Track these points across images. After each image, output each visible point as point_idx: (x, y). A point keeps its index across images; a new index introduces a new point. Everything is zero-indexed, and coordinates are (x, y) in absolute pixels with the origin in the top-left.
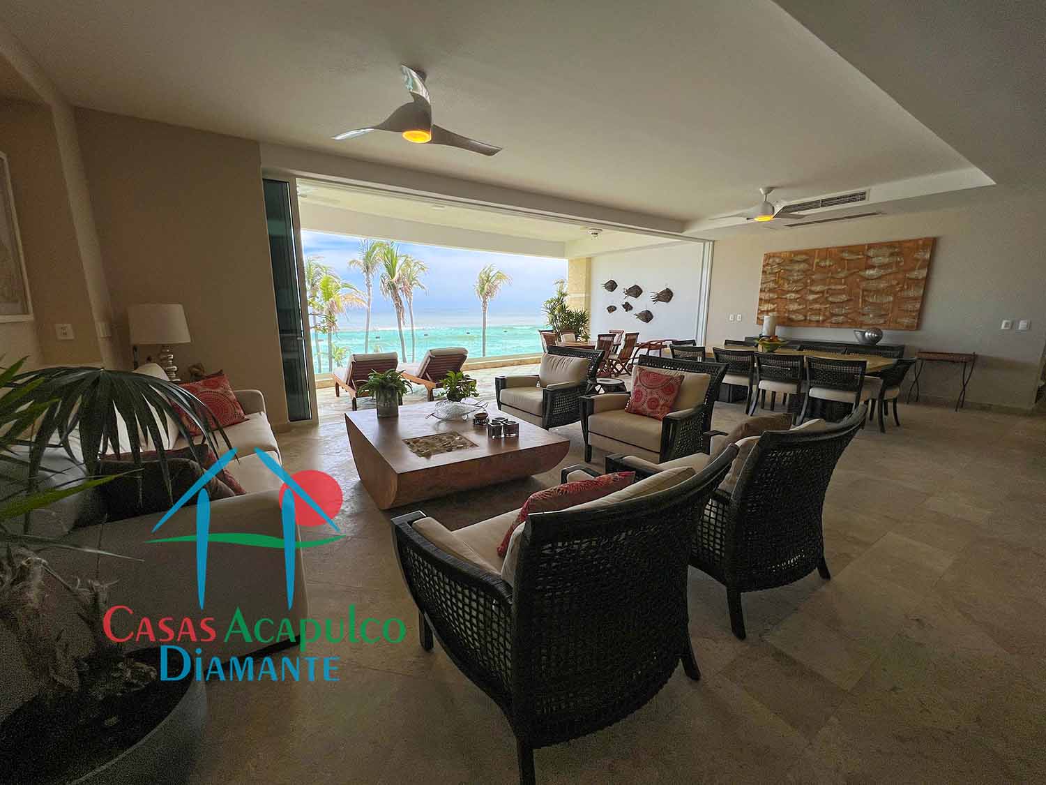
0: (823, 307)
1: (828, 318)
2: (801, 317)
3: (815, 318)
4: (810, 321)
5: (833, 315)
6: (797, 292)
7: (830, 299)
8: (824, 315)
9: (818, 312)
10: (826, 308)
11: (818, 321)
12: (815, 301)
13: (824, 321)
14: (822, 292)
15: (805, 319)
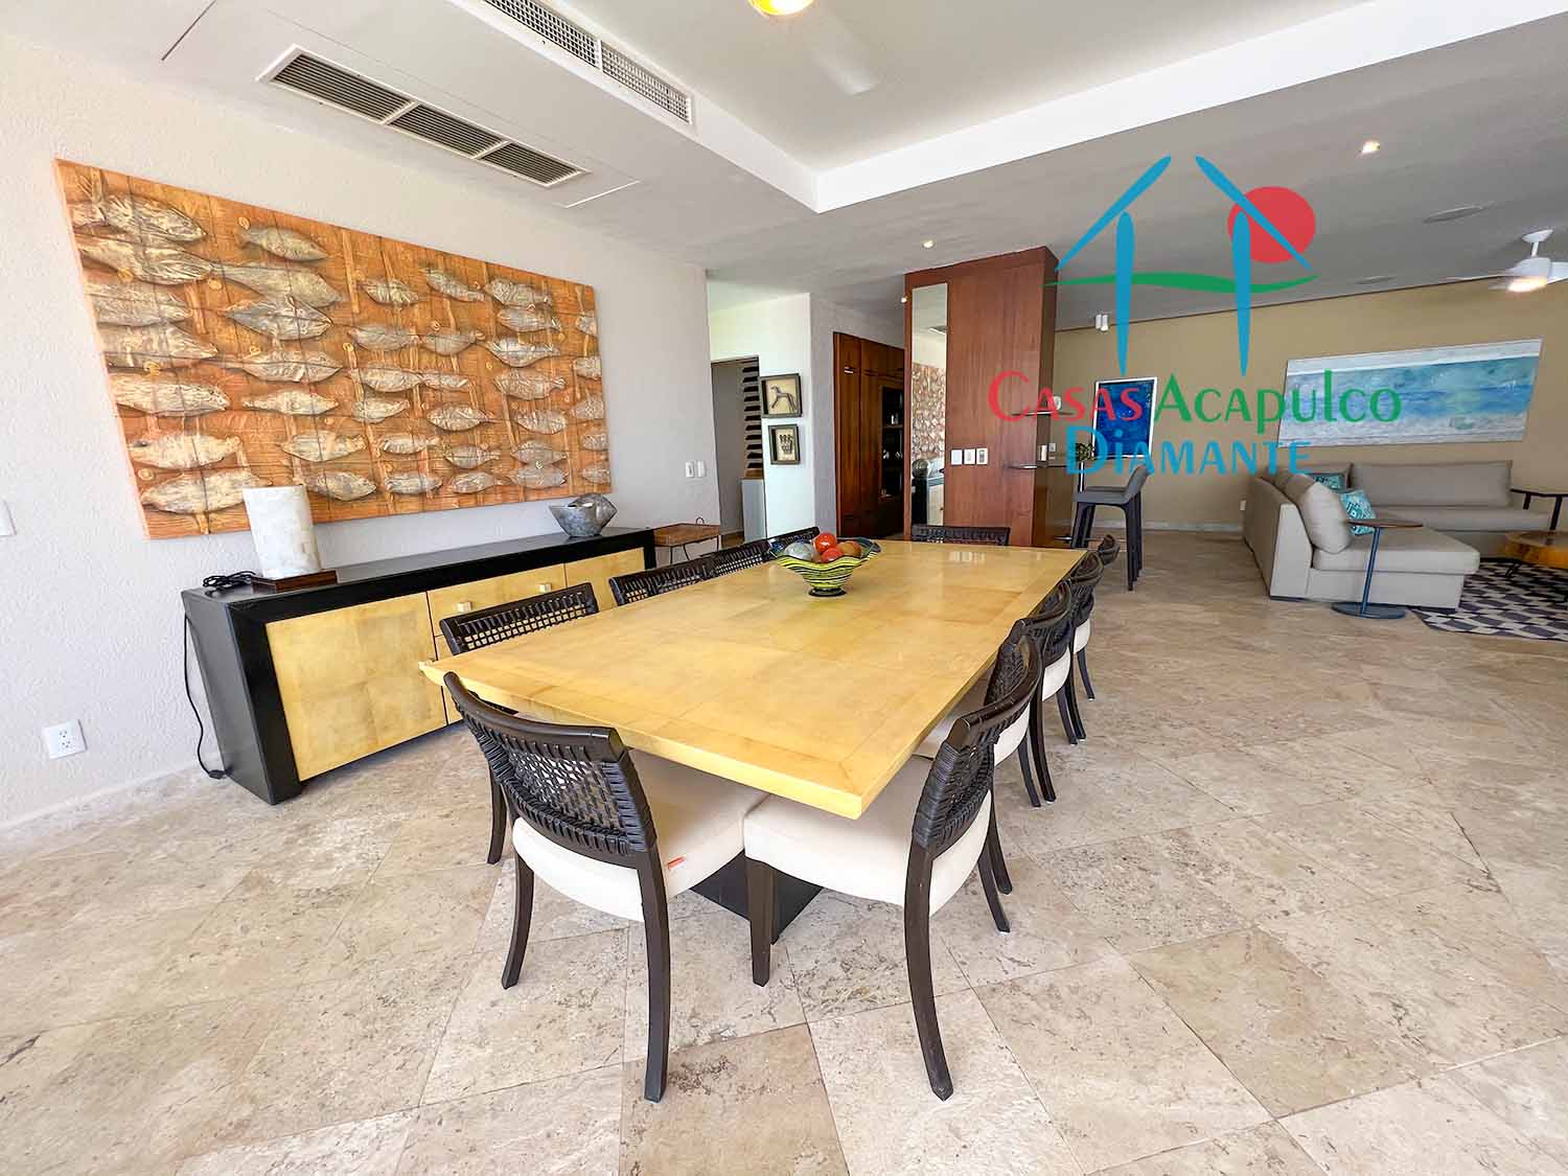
0: (421, 444)
1: (447, 480)
2: (360, 485)
3: (407, 484)
4: (397, 494)
5: (457, 470)
6: (315, 387)
7: (436, 418)
8: (433, 471)
9: (410, 462)
10: (430, 448)
11: (422, 494)
12: (393, 424)
13: (436, 491)
14: (406, 394)
15: (378, 492)
